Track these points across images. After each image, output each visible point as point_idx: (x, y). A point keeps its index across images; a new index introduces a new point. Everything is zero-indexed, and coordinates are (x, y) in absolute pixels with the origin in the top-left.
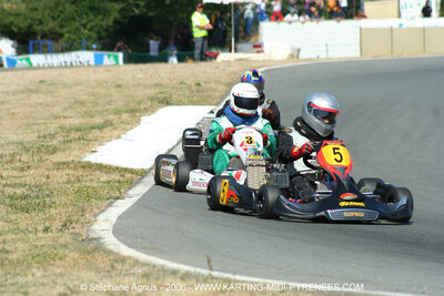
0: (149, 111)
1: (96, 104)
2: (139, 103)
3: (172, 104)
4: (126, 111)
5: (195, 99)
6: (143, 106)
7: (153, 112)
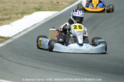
0: (30, 13)
1: (12, 10)
2: (29, 10)
3: (41, 11)
4: (21, 13)
5: (52, 8)
6: (29, 11)
7: (31, 14)
